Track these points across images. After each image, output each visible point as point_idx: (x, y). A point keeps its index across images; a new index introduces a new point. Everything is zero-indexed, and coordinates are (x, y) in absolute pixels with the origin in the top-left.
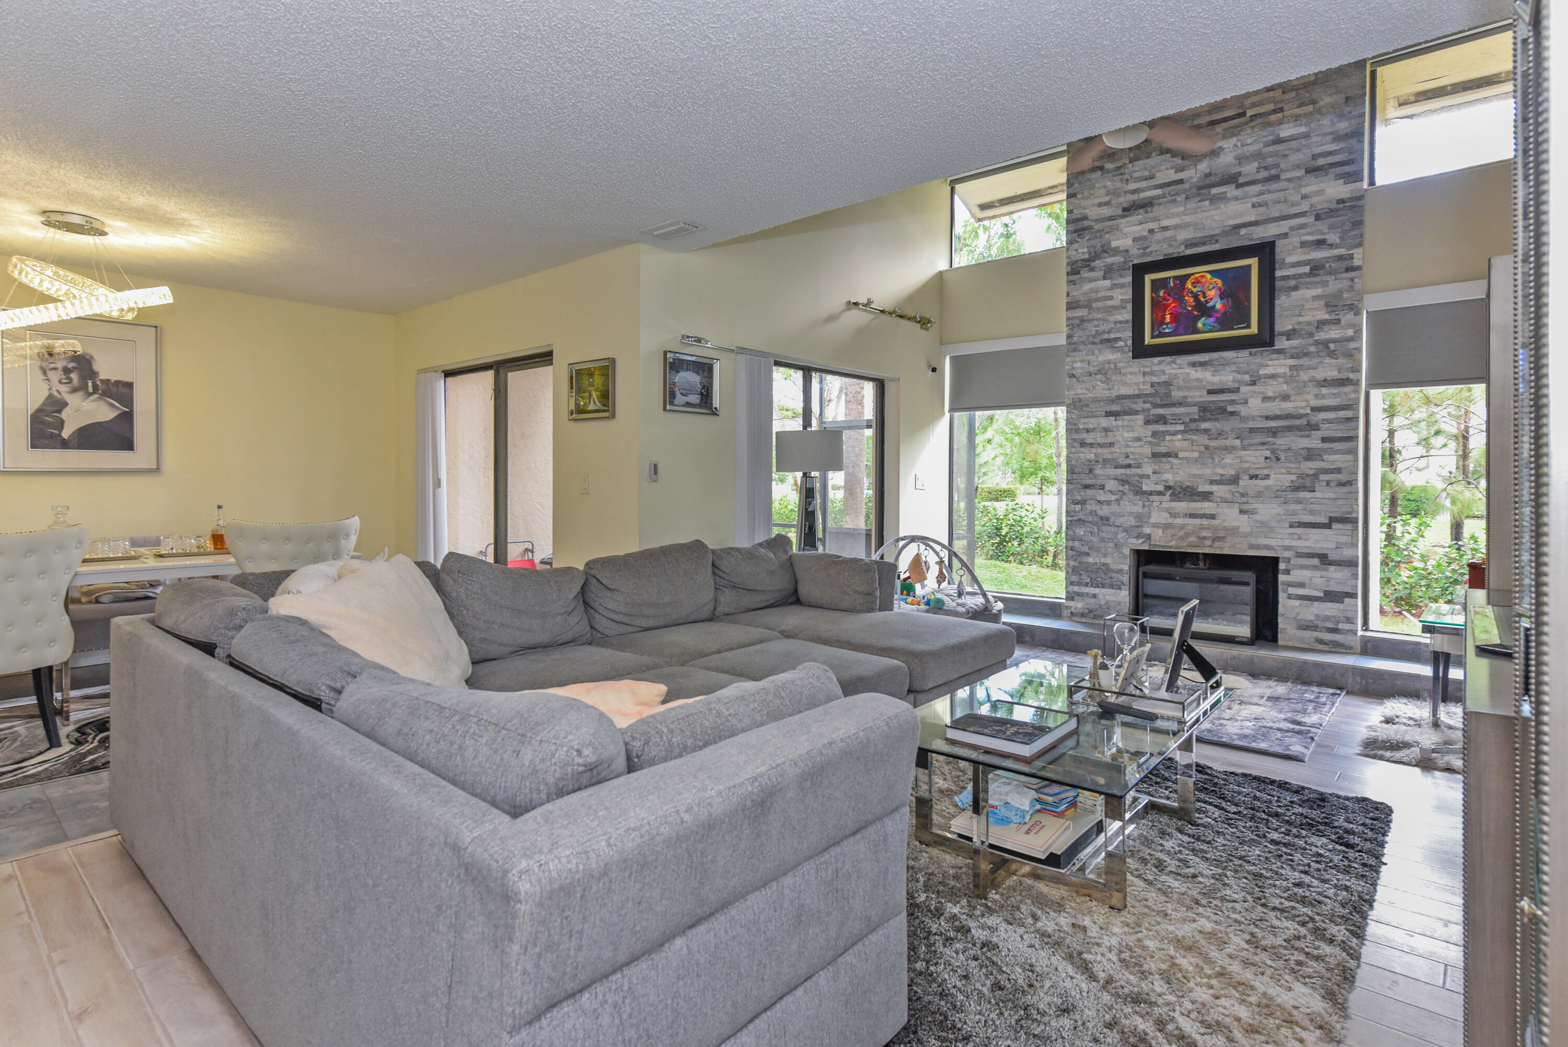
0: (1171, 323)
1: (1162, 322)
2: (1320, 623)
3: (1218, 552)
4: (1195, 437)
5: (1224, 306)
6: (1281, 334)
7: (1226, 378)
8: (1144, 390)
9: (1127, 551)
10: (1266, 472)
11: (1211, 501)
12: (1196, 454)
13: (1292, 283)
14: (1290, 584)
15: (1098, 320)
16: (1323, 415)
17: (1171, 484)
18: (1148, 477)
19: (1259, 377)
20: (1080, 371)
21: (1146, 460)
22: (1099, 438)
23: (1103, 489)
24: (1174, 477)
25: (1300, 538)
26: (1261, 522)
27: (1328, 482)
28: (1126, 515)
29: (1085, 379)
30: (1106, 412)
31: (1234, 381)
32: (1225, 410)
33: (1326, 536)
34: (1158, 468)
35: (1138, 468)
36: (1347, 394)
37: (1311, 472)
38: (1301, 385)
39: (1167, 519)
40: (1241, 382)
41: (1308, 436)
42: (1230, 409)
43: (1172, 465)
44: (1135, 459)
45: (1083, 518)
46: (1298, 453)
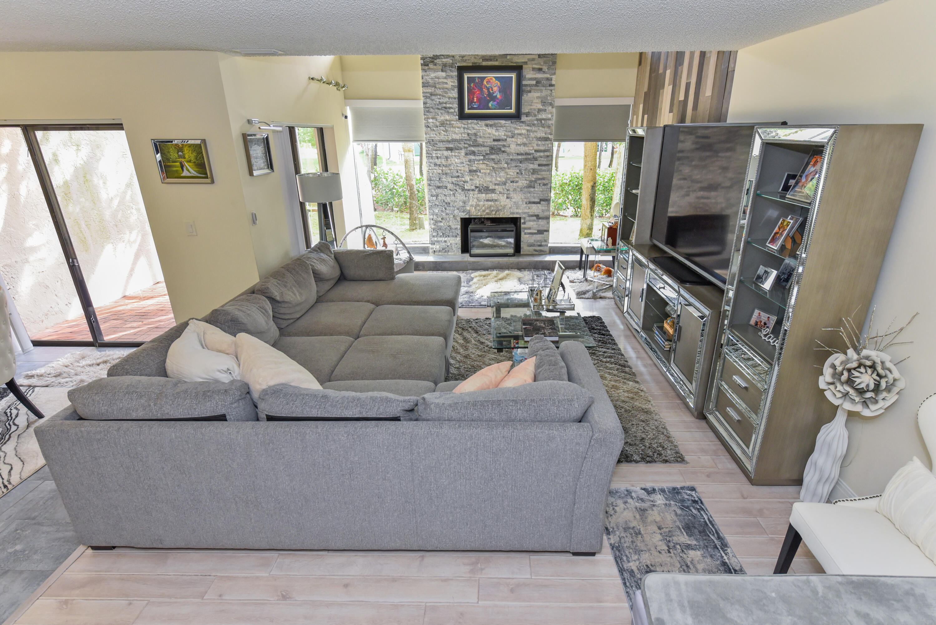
0: (477, 102)
1: (473, 101)
2: (535, 243)
3: (498, 216)
4: (488, 163)
5: (501, 96)
6: (524, 114)
7: (501, 133)
8: (464, 137)
9: (459, 220)
10: (517, 179)
11: (495, 193)
12: (489, 171)
13: (529, 88)
14: (525, 229)
15: (440, 95)
16: (538, 154)
17: (478, 185)
18: (467, 182)
19: (515, 134)
20: (431, 124)
21: (466, 173)
22: (444, 162)
23: (447, 188)
24: (479, 182)
25: (529, 209)
26: (515, 202)
27: (540, 184)
28: (458, 201)
29: (434, 128)
30: (446, 148)
31: (504, 135)
32: (501, 149)
33: (538, 207)
34: (472, 177)
35: (463, 177)
36: (548, 145)
37: (533, 179)
38: (531, 139)
39: (476, 203)
40: (507, 136)
41: (533, 163)
42: (503, 149)
43: (478, 176)
44: (461, 173)
45: (437, 203)
46: (529, 171)
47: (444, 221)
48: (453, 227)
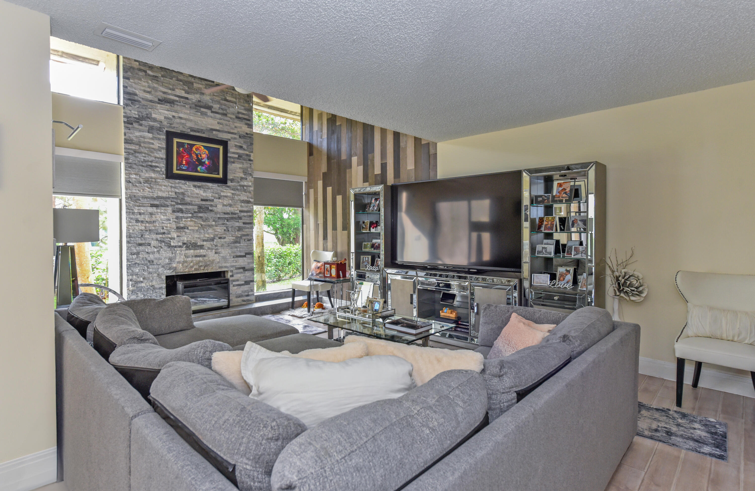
0: (186, 165)
1: (181, 164)
2: (243, 294)
3: (206, 271)
4: (196, 220)
5: (209, 163)
6: (229, 179)
7: (208, 195)
8: (171, 195)
9: (164, 278)
10: (225, 236)
11: (204, 249)
12: (197, 228)
13: (232, 160)
14: (234, 281)
15: (145, 153)
16: (243, 214)
17: (185, 242)
18: (174, 239)
19: (221, 196)
21: (173, 230)
22: (147, 218)
23: (150, 245)
24: (187, 238)
25: (236, 262)
26: (223, 257)
27: (245, 239)
28: (163, 259)
29: (137, 184)
30: (151, 204)
31: (212, 196)
32: (208, 208)
33: (244, 260)
34: (179, 234)
35: (169, 234)
36: (250, 206)
37: (239, 236)
38: (236, 201)
39: (184, 259)
40: (215, 197)
41: (238, 222)
42: (210, 208)
43: (186, 233)
44: (167, 230)
45: (138, 262)
46: (235, 228)
47: (146, 281)
48: (157, 286)
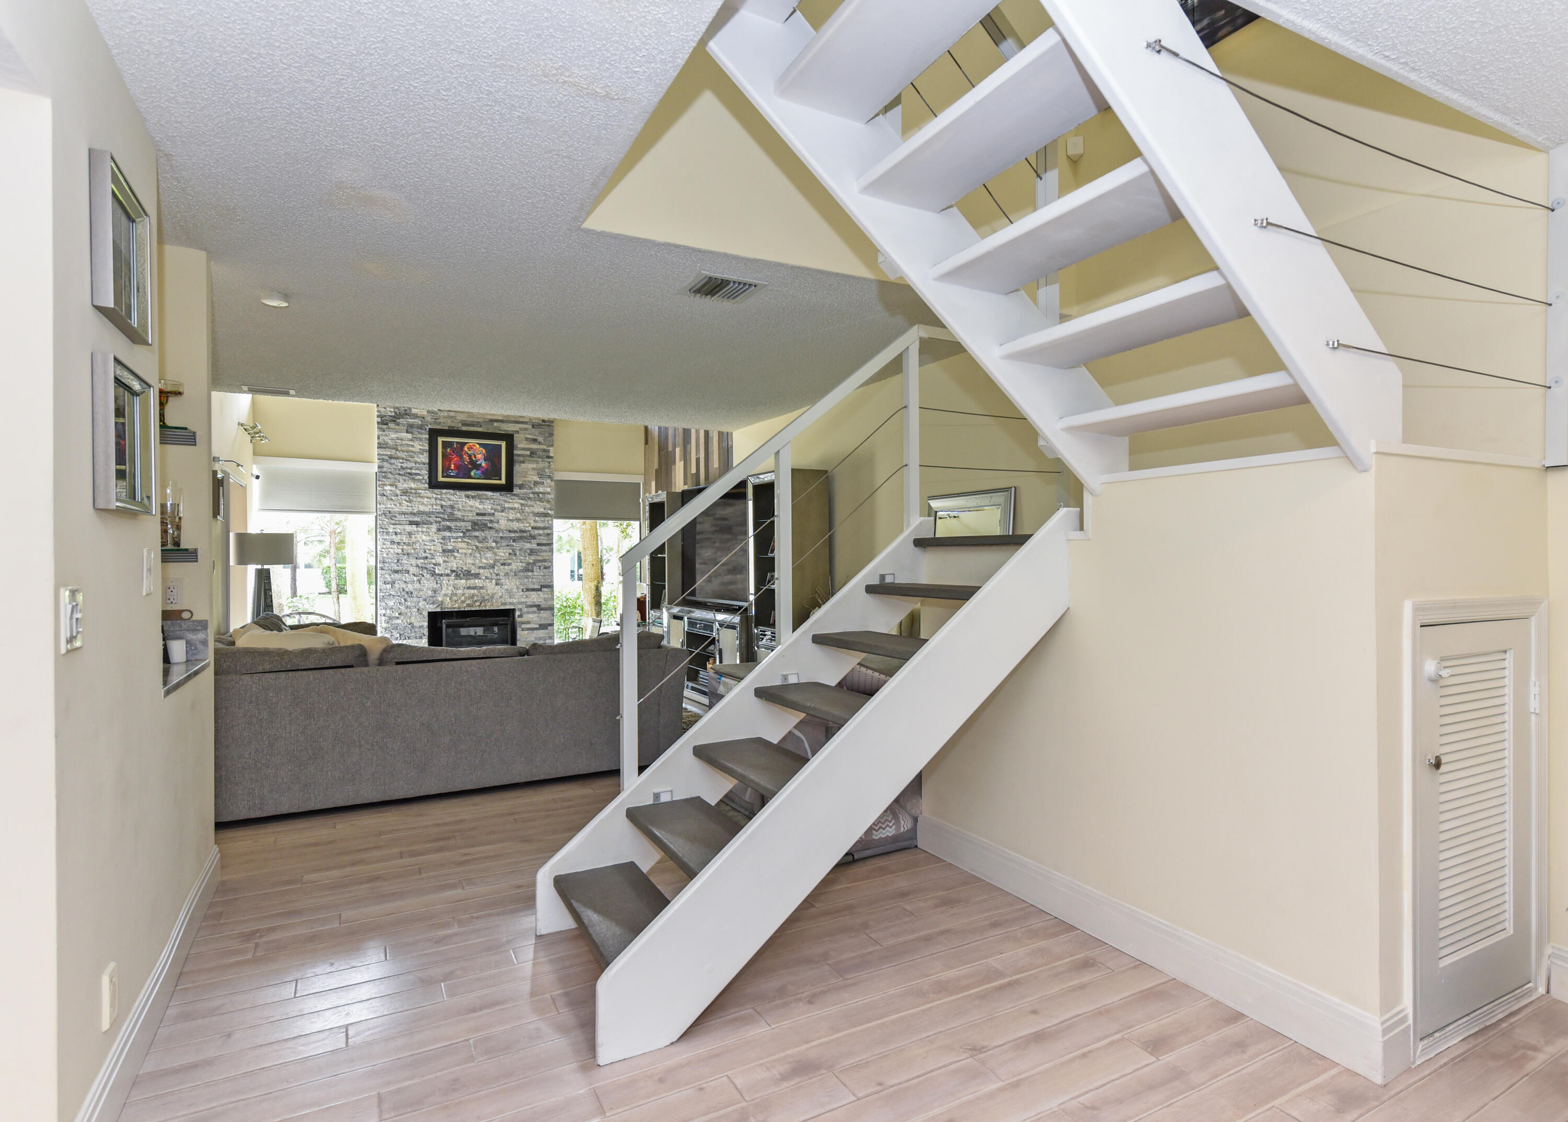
0: (455, 470)
1: (449, 468)
3: (484, 608)
4: (469, 541)
5: (486, 465)
6: (517, 486)
7: (487, 507)
8: (436, 509)
9: (426, 615)
10: (510, 561)
11: (480, 579)
12: (470, 551)
13: (522, 459)
14: (522, 623)
15: (403, 459)
16: (536, 532)
17: (455, 569)
18: (439, 565)
19: (505, 508)
20: (389, 492)
21: (438, 554)
22: (405, 539)
23: (408, 573)
24: (457, 564)
25: (527, 597)
26: (507, 590)
27: (540, 567)
28: (425, 590)
29: (393, 498)
30: (410, 521)
31: (491, 509)
32: (487, 525)
33: (539, 595)
34: (446, 559)
35: (433, 559)
36: (548, 521)
37: (531, 561)
38: (526, 514)
39: (452, 591)
40: (495, 510)
41: (530, 542)
42: (490, 525)
43: (455, 557)
44: (430, 554)
45: (393, 593)
46: (525, 551)
47: (402, 617)
48: (417, 624)
